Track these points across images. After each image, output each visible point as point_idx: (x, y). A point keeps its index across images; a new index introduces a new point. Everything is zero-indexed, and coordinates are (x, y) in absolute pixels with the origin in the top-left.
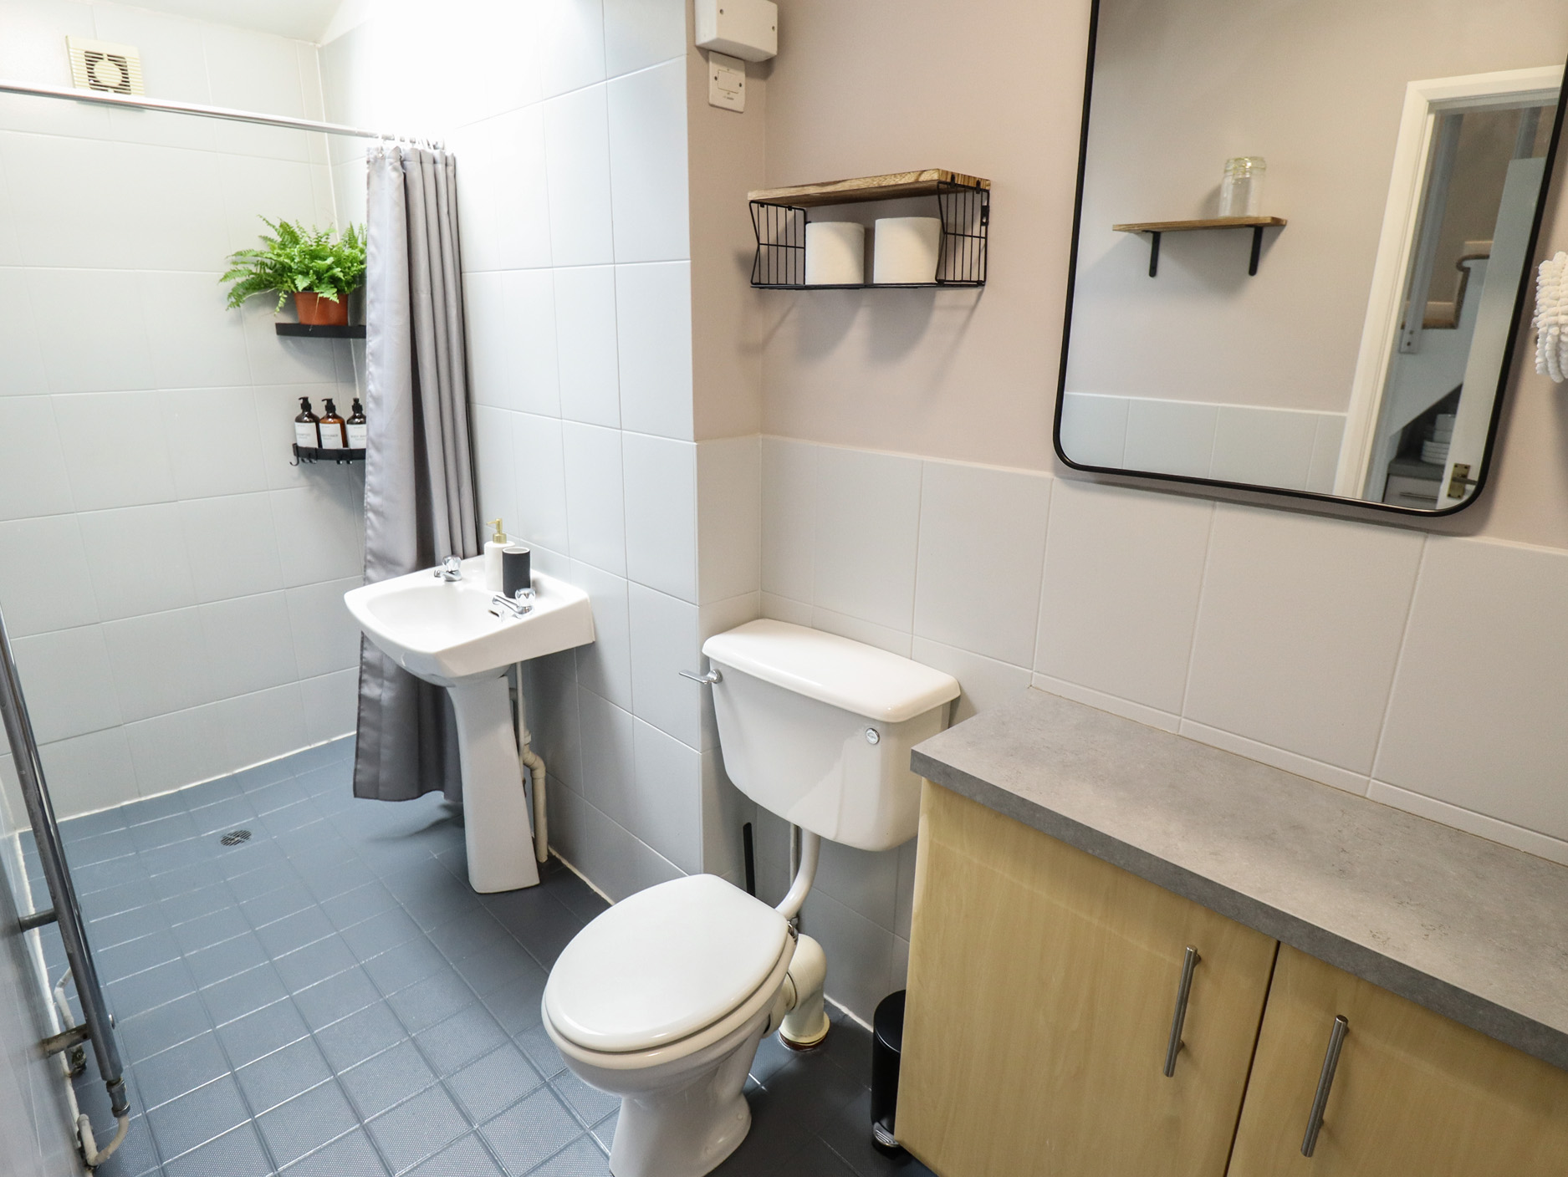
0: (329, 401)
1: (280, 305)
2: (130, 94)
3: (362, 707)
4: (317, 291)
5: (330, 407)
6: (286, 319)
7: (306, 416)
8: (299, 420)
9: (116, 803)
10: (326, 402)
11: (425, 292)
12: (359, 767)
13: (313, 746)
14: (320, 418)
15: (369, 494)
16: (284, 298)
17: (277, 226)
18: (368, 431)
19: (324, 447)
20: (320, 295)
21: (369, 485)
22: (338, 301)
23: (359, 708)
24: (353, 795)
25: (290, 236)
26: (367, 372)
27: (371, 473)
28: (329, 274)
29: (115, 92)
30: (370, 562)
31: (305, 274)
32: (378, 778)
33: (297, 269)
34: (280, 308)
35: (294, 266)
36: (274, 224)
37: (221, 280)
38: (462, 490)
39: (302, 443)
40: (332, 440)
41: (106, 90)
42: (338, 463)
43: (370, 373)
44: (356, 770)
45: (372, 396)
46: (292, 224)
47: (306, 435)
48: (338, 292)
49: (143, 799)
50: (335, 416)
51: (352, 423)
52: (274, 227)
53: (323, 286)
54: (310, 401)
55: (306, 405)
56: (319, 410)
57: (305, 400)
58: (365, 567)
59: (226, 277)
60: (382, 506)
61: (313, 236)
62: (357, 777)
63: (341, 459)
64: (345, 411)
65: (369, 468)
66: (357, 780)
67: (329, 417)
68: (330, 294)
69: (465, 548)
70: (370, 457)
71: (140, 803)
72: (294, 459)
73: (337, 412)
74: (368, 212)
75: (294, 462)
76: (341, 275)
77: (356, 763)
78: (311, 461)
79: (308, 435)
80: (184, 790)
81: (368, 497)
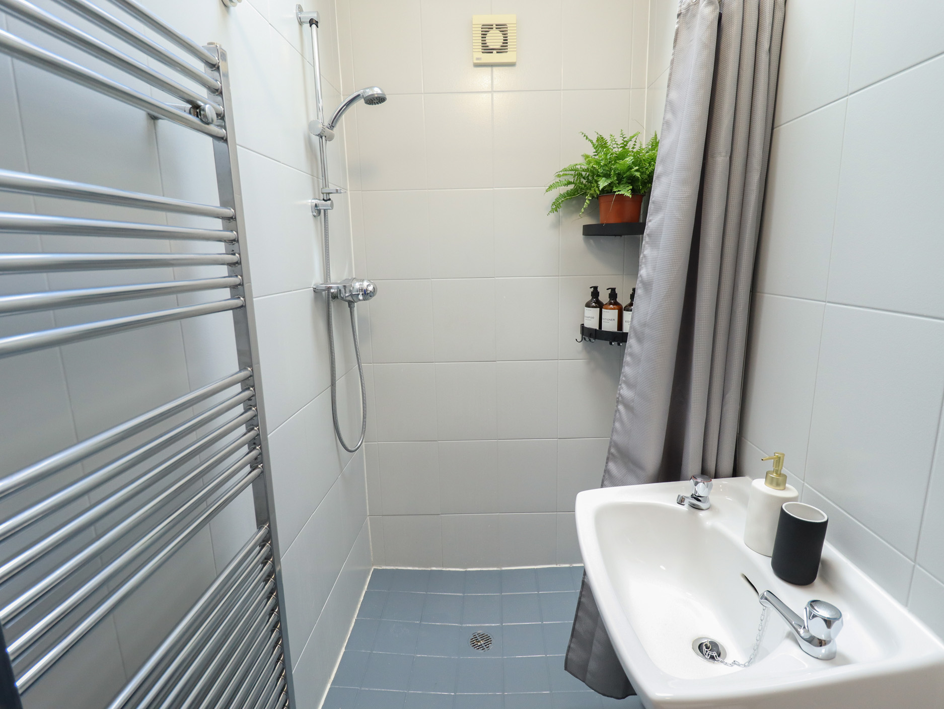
0: (613, 290)
1: (584, 207)
2: (507, 52)
3: (583, 593)
4: (615, 190)
5: (613, 295)
6: (589, 221)
7: (594, 302)
8: (588, 305)
9: (428, 567)
10: (610, 290)
11: (723, 154)
12: (572, 645)
13: (558, 566)
14: (604, 303)
15: (623, 385)
16: (589, 200)
17: (595, 141)
18: (632, 318)
19: (602, 330)
20: (617, 193)
21: (625, 376)
22: (630, 196)
23: (581, 592)
24: (564, 668)
25: (601, 144)
26: (641, 256)
27: (628, 364)
28: (628, 173)
29: (497, 52)
30: (612, 454)
31: (607, 176)
32: (587, 665)
33: (602, 173)
34: (584, 209)
35: (600, 171)
36: (591, 139)
37: (547, 191)
38: (727, 396)
39: (588, 324)
40: (610, 324)
41: (492, 53)
42: (611, 344)
43: (645, 256)
44: (569, 647)
45: (642, 282)
46: (607, 137)
47: (591, 318)
48: (633, 190)
49: (444, 569)
50: (616, 303)
51: (628, 310)
52: (592, 143)
53: (621, 186)
54: (599, 290)
55: (595, 293)
56: (604, 297)
57: (595, 288)
58: (608, 459)
59: (550, 187)
60: (633, 401)
61: (620, 141)
62: (570, 654)
63: (614, 341)
64: (623, 300)
65: (627, 359)
66: (569, 657)
67: (611, 304)
68: (626, 192)
69: (719, 463)
70: (631, 347)
71: (442, 570)
72: (579, 337)
73: (618, 300)
74: (670, 75)
75: (579, 339)
76: (638, 174)
77: (571, 641)
78: (590, 340)
79: (593, 318)
80: (470, 571)
81: (622, 388)
